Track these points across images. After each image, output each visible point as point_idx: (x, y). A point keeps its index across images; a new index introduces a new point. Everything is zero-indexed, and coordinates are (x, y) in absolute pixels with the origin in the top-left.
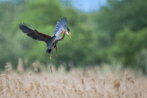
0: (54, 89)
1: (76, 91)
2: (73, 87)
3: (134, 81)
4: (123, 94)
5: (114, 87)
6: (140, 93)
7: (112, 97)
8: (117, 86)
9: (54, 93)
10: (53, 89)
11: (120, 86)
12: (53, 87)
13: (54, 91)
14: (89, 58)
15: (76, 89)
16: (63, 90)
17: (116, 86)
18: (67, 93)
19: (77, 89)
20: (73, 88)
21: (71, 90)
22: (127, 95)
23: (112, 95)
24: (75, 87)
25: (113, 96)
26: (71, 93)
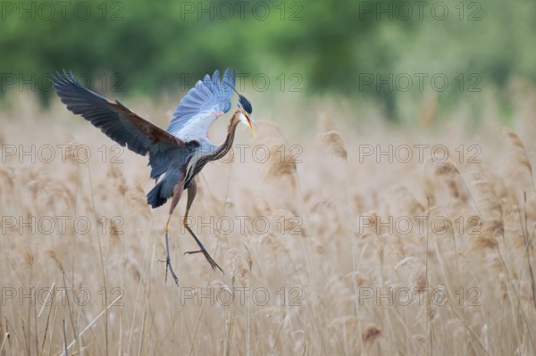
0: (33, 182)
1: (123, 190)
2: (108, 175)
3: (346, 148)
4: (307, 198)
5: (270, 172)
6: (375, 195)
7: (267, 212)
8: (283, 170)
9: (35, 197)
10: (29, 184)
11: (295, 167)
12: (32, 177)
13: (35, 190)
14: (173, 59)
15: (124, 182)
16: (71, 186)
17: (282, 167)
18: (86, 200)
19: (130, 183)
20: (112, 180)
21: (102, 187)
22: (325, 202)
23: (267, 204)
24: (121, 175)
25: (268, 209)
26: (104, 198)
